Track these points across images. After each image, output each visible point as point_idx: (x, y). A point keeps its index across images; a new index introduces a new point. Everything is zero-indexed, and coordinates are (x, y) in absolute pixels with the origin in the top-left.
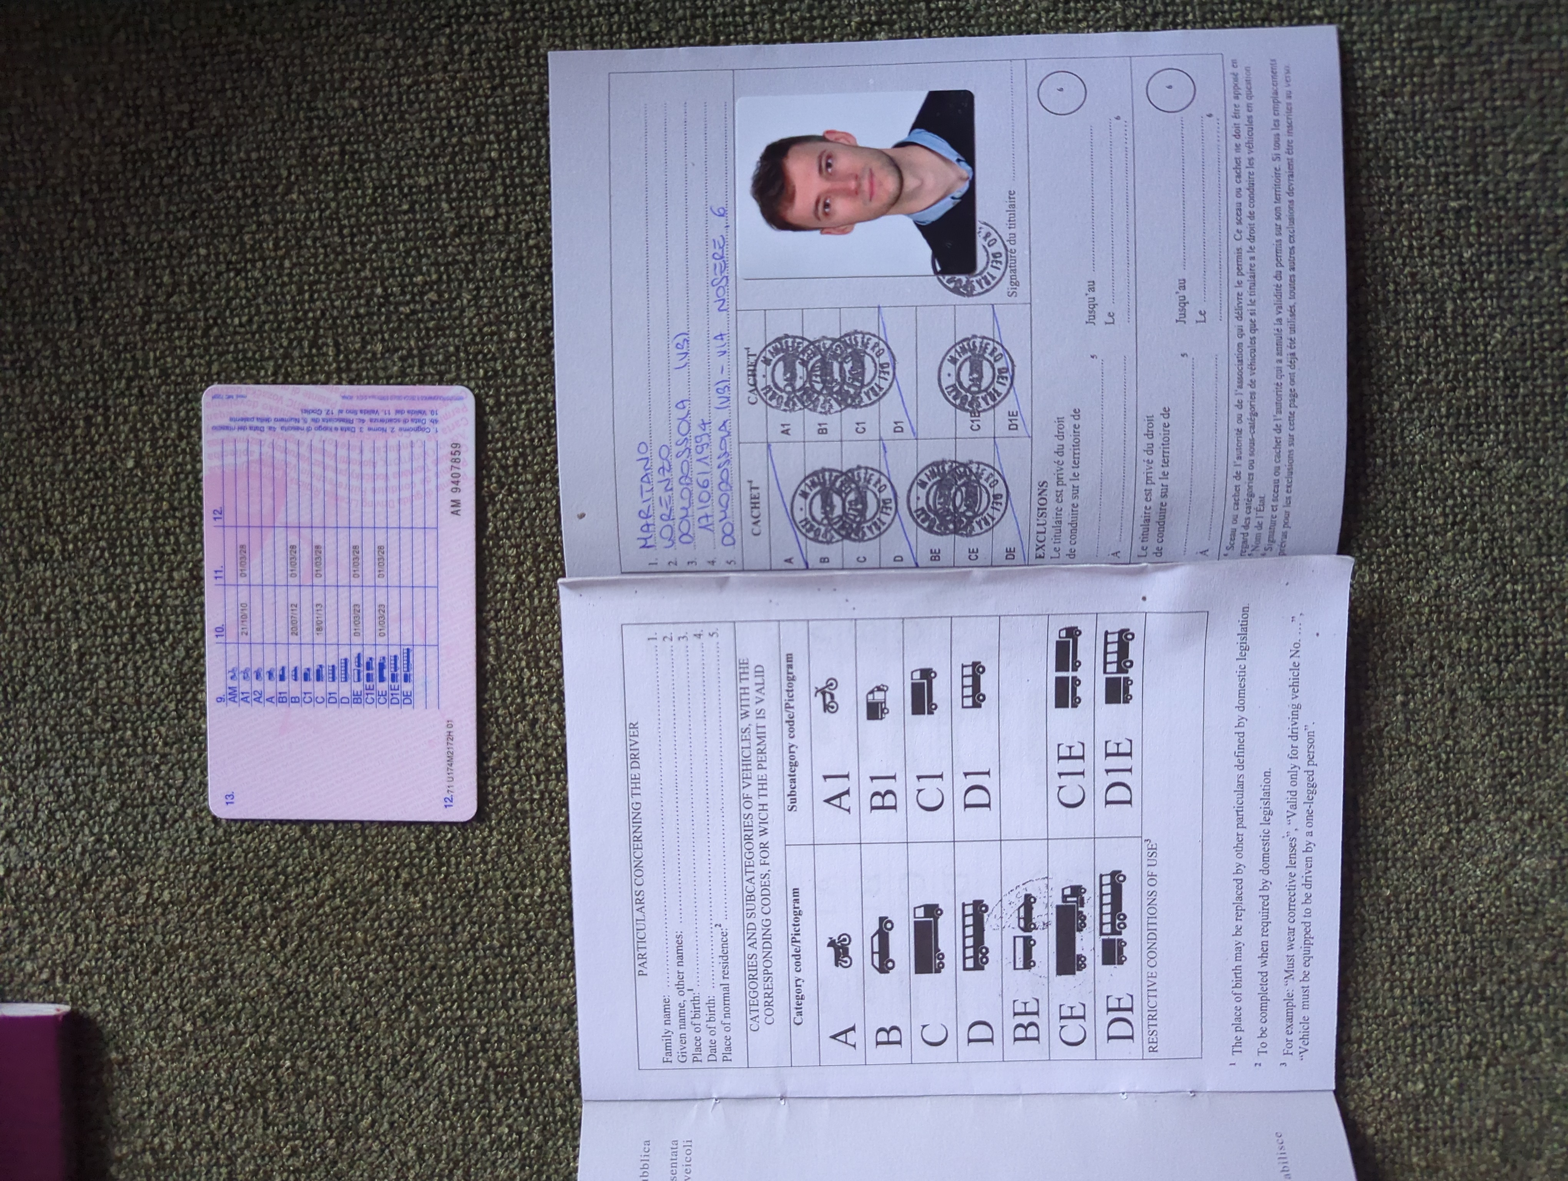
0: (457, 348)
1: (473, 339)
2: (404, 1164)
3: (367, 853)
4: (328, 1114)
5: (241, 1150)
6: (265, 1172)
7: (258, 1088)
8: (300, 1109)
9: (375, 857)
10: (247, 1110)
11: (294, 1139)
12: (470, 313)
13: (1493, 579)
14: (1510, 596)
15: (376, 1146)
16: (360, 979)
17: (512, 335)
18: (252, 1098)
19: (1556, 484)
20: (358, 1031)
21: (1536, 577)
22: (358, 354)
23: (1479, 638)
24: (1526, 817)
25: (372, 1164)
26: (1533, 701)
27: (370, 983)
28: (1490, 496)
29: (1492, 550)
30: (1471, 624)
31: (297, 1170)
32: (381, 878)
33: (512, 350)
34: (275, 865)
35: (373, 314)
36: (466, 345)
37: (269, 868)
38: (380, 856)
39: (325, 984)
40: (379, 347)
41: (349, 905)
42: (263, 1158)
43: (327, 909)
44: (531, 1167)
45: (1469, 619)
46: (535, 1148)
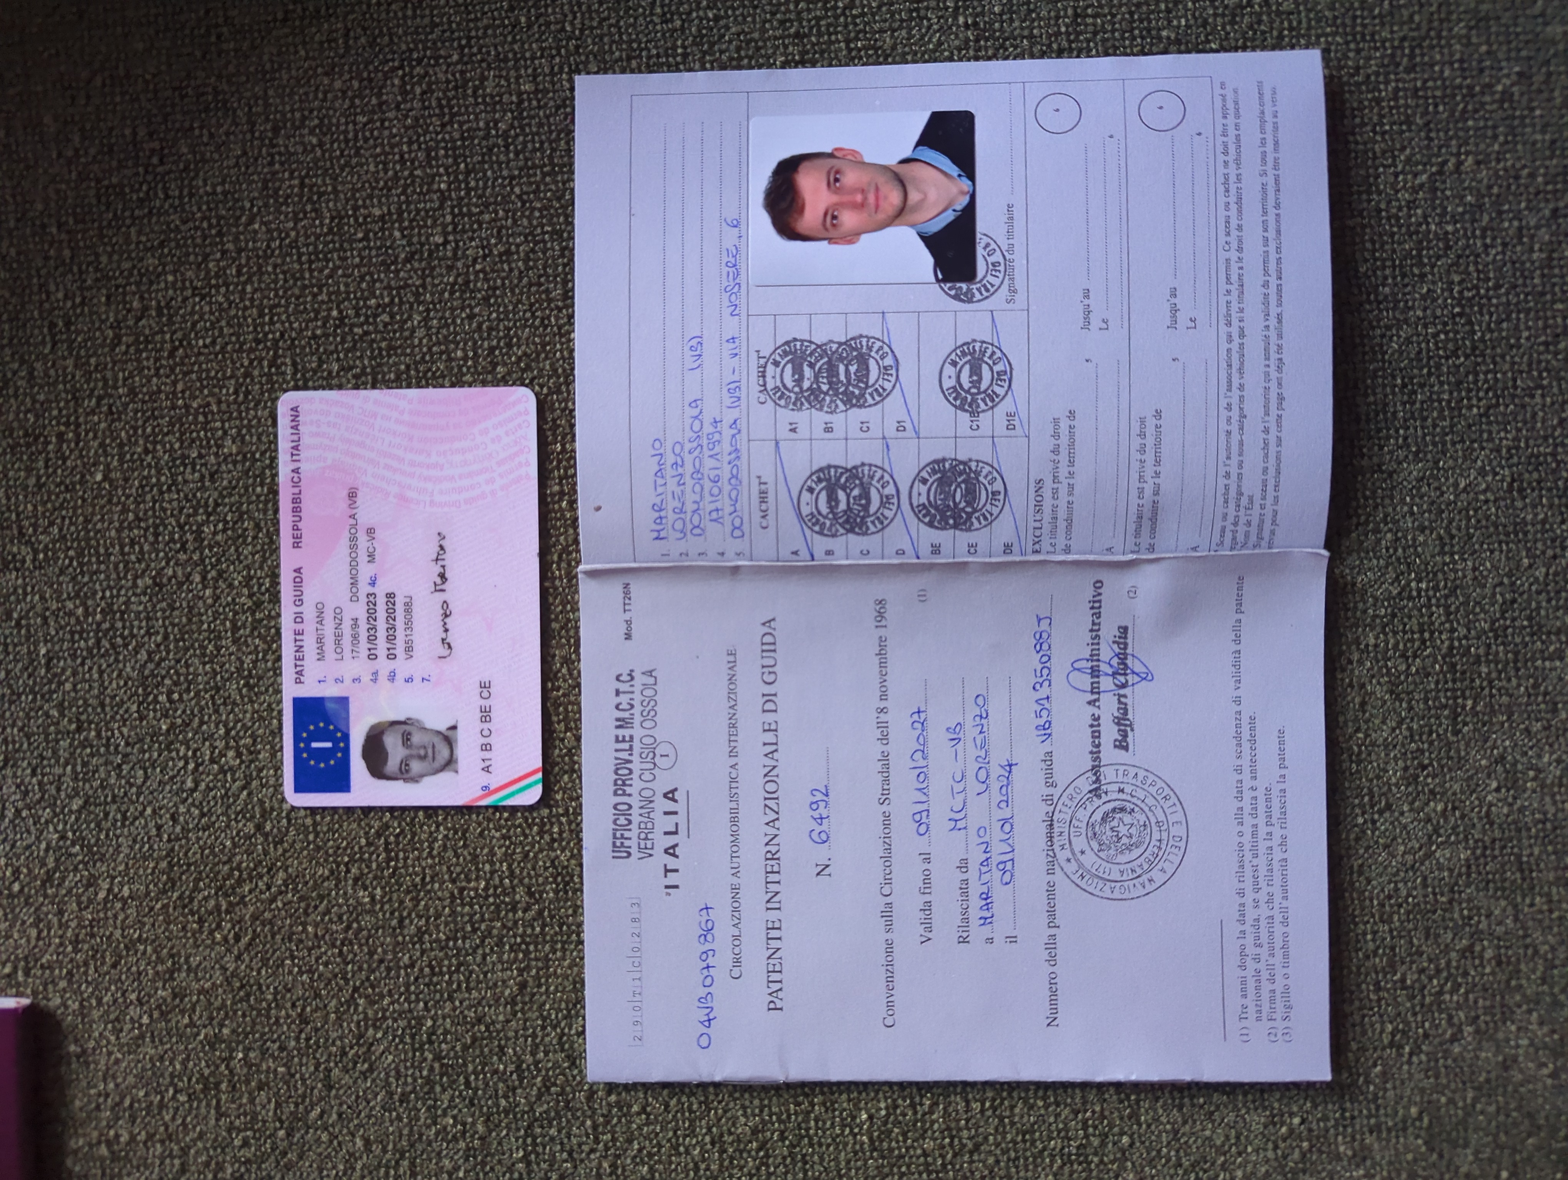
0: (408, 367)
1: (423, 358)
2: (352, 1155)
3: (318, 849)
4: (278, 1105)
5: (194, 1141)
6: (217, 1163)
7: (211, 1079)
8: (252, 1101)
9: (327, 852)
10: (200, 1101)
11: (246, 1130)
12: (420, 333)
13: (1397, 577)
14: (1415, 593)
15: (325, 1137)
16: (311, 971)
17: (459, 353)
18: (206, 1089)
19: (1456, 485)
20: (307, 1023)
21: (1440, 576)
22: (315, 372)
23: (1386, 634)
24: (1439, 808)
25: (320, 1154)
26: (1442, 694)
27: (320, 976)
28: (1392, 498)
29: (1396, 550)
30: (1378, 621)
31: (248, 1161)
32: (332, 872)
33: (460, 368)
34: (230, 861)
35: (328, 335)
36: (416, 363)
37: (224, 863)
38: (331, 851)
39: (277, 977)
40: (335, 367)
41: (301, 899)
42: (215, 1149)
43: (280, 904)
44: (475, 1157)
45: (1375, 616)
46: (480, 1139)
